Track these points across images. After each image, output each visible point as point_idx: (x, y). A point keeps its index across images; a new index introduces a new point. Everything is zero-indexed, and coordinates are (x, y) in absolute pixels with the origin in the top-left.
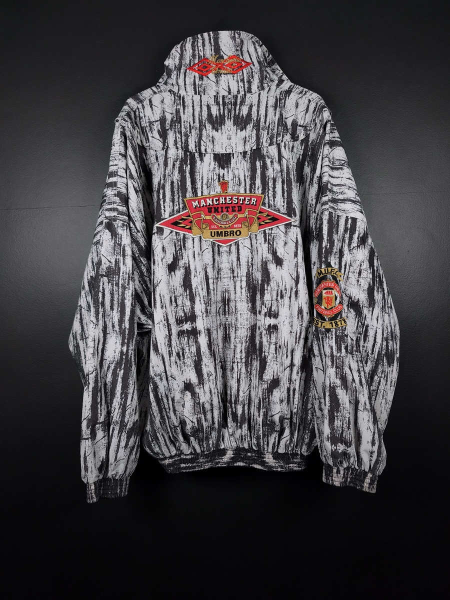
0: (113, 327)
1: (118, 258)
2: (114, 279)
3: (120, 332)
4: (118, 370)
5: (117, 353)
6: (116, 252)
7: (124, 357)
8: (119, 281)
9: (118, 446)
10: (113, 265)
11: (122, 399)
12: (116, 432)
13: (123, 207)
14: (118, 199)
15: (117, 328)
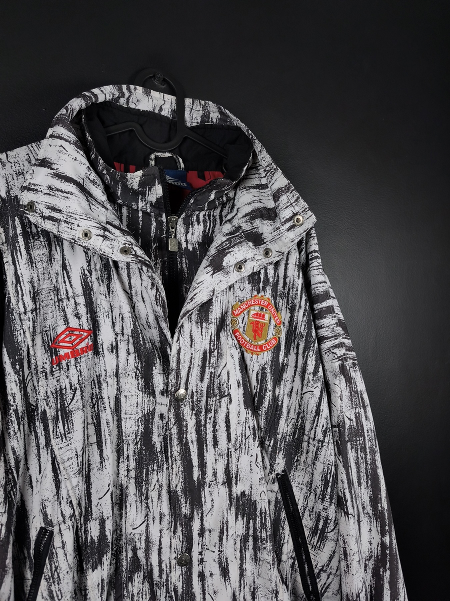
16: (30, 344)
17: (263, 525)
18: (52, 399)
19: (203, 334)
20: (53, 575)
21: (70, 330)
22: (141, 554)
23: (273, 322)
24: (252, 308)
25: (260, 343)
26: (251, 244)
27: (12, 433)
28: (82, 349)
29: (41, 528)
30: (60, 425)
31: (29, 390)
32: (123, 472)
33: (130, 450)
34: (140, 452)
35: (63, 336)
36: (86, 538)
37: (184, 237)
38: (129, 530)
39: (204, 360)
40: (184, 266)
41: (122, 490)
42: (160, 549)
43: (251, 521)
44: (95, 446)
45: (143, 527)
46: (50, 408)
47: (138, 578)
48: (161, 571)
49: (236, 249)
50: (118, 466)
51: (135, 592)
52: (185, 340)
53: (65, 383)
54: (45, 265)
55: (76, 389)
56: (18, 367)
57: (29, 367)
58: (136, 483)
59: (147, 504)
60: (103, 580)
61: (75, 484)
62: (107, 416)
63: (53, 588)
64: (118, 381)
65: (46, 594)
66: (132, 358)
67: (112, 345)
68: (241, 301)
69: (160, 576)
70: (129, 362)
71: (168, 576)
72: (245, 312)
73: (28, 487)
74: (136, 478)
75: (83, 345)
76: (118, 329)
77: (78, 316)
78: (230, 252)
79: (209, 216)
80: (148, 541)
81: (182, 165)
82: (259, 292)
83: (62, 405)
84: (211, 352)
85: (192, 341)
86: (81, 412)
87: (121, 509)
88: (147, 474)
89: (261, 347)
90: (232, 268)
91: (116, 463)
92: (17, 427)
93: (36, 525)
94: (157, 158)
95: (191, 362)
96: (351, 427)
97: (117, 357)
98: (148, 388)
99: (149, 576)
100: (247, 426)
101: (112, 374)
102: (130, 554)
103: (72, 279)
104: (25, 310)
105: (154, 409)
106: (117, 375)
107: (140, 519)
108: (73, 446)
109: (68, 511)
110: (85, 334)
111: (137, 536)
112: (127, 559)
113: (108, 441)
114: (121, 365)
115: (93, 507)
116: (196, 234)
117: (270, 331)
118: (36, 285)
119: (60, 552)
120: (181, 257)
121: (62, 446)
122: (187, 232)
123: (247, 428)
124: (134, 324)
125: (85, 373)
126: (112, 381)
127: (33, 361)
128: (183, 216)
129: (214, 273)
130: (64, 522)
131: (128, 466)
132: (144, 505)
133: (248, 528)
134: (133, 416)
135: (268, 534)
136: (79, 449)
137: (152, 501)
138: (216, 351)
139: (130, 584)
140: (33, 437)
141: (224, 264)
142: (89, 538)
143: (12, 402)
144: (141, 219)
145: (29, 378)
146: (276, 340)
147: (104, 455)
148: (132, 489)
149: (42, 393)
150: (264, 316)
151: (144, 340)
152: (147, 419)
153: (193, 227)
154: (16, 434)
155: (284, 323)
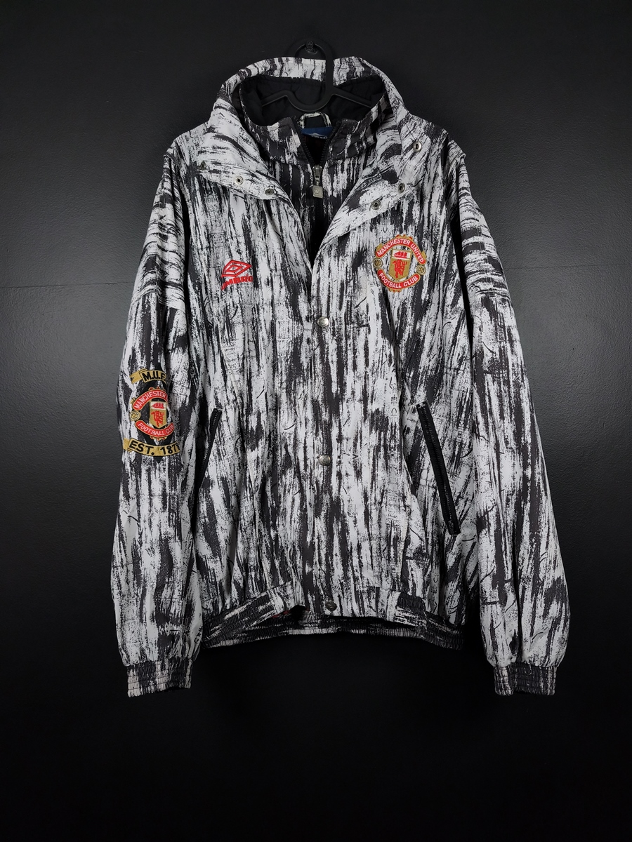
0: (507, 443)
1: (502, 345)
2: (501, 375)
3: (518, 449)
4: (522, 503)
5: (517, 480)
6: (498, 337)
7: (529, 484)
8: (508, 377)
9: (534, 614)
10: (498, 356)
11: (531, 544)
12: (528, 593)
13: (499, 276)
14: (491, 265)
15: (513, 444)
16: (206, 273)
17: (393, 437)
18: (222, 316)
19: (340, 265)
20: (220, 439)
21: (234, 262)
22: (290, 450)
23: (415, 260)
24: (395, 247)
25: (401, 280)
26: (386, 182)
27: (194, 336)
28: (243, 277)
29: (215, 409)
30: (226, 332)
31: (207, 310)
32: (277, 385)
33: (282, 366)
34: (290, 368)
35: (229, 267)
36: (247, 426)
37: (330, 186)
38: (282, 430)
39: (342, 290)
40: (329, 211)
41: (276, 399)
42: (305, 447)
43: (382, 433)
44: (255, 359)
45: (293, 429)
46: (220, 323)
47: (290, 473)
48: (306, 466)
49: (372, 188)
50: (274, 380)
51: (288, 483)
52: (324, 271)
53: (230, 302)
54: (216, 214)
55: (237, 307)
56: (197, 288)
57: (207, 293)
58: (286, 392)
59: (295, 410)
60: (258, 457)
61: (237, 379)
62: (263, 334)
63: (220, 448)
64: (273, 310)
65: (216, 452)
66: (283, 290)
67: (268, 279)
68: (384, 243)
69: (305, 469)
70: (281, 293)
71: (311, 471)
72: (388, 253)
73: (207, 385)
74: (286, 388)
75: (243, 274)
76: (272, 266)
77: (239, 252)
78: (366, 191)
79: (354, 165)
80: (295, 439)
81: (329, 121)
82: (401, 232)
83: (228, 318)
84: (347, 282)
85: (330, 272)
86: (241, 326)
87: (276, 414)
88: (295, 385)
89: (402, 284)
90: (368, 206)
91: (272, 376)
92: (197, 332)
93: (212, 407)
94: (306, 119)
95: (329, 290)
96: (492, 360)
97: (272, 289)
98: (296, 316)
99: (297, 472)
100: (384, 353)
101: (268, 303)
102: (284, 453)
103: (235, 223)
104: (202, 246)
105: (302, 334)
106: (272, 304)
107: (291, 423)
108: (236, 351)
109: (232, 397)
110: (245, 266)
111: (288, 435)
112: (281, 456)
113: (263, 353)
114: (275, 297)
115: (253, 405)
116: (341, 182)
117: (411, 269)
118: (209, 228)
119: (225, 424)
120: (327, 204)
121: (227, 348)
122: (332, 181)
123: (384, 356)
124: (283, 259)
125: (245, 296)
126: (268, 308)
127: (208, 287)
128: (326, 165)
129: (349, 211)
130: (228, 403)
131: (281, 380)
132: (293, 411)
133: (380, 439)
134: (286, 340)
135: (397, 444)
136: (240, 354)
137: (299, 407)
138: (352, 282)
139: (284, 477)
140: (211, 348)
141: (361, 203)
142: (250, 427)
143: (193, 314)
144: (291, 173)
145: (207, 301)
146: (418, 276)
147: (260, 365)
148: (284, 398)
149: (215, 312)
150: (406, 254)
151: (291, 272)
152: (297, 342)
153: (337, 175)
154: (197, 337)
155: (428, 262)
